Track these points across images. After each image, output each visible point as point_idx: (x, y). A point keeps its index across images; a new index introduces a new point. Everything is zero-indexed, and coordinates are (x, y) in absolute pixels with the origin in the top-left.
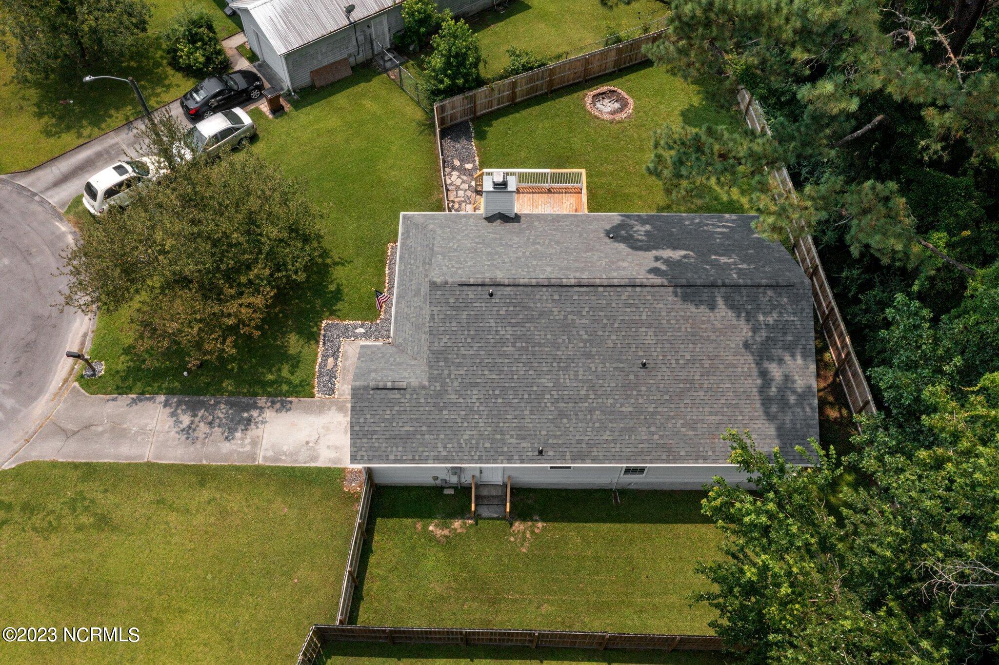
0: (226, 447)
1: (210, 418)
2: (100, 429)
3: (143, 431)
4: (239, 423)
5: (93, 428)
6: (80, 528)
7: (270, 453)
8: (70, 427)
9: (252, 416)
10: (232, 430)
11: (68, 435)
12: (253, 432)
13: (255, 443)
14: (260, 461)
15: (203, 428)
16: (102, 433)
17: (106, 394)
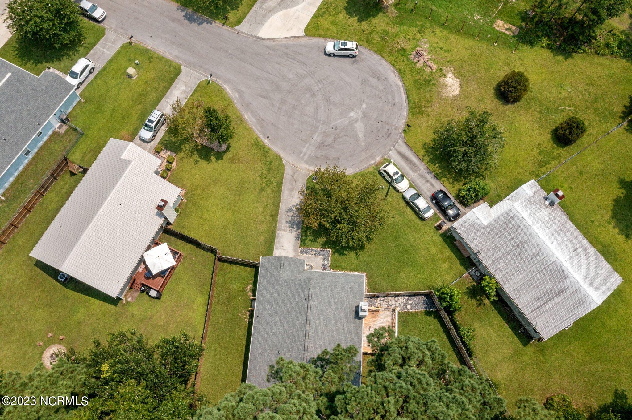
0: (284, 222)
1: (295, 216)
2: (294, 184)
3: (292, 196)
4: (292, 224)
5: (294, 182)
6: (261, 184)
7: (280, 235)
8: (296, 176)
9: (294, 228)
10: (289, 223)
11: (293, 176)
12: (288, 229)
13: (284, 230)
14: (278, 232)
15: (291, 214)
16: (292, 185)
17: (307, 183)
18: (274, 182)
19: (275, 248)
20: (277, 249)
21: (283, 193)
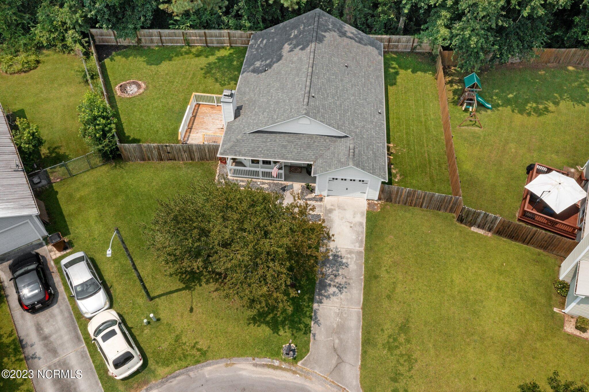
0: (353, 266)
2: (337, 341)
3: (340, 314)
4: (336, 261)
5: (336, 346)
6: (408, 341)
7: (357, 245)
9: (332, 255)
10: (341, 264)
11: (340, 361)
12: (343, 253)
13: (350, 252)
14: (362, 249)
15: (339, 280)
16: (340, 339)
17: (309, 341)
18: (380, 346)
19: (365, 224)
20: (361, 224)
21: (359, 322)
